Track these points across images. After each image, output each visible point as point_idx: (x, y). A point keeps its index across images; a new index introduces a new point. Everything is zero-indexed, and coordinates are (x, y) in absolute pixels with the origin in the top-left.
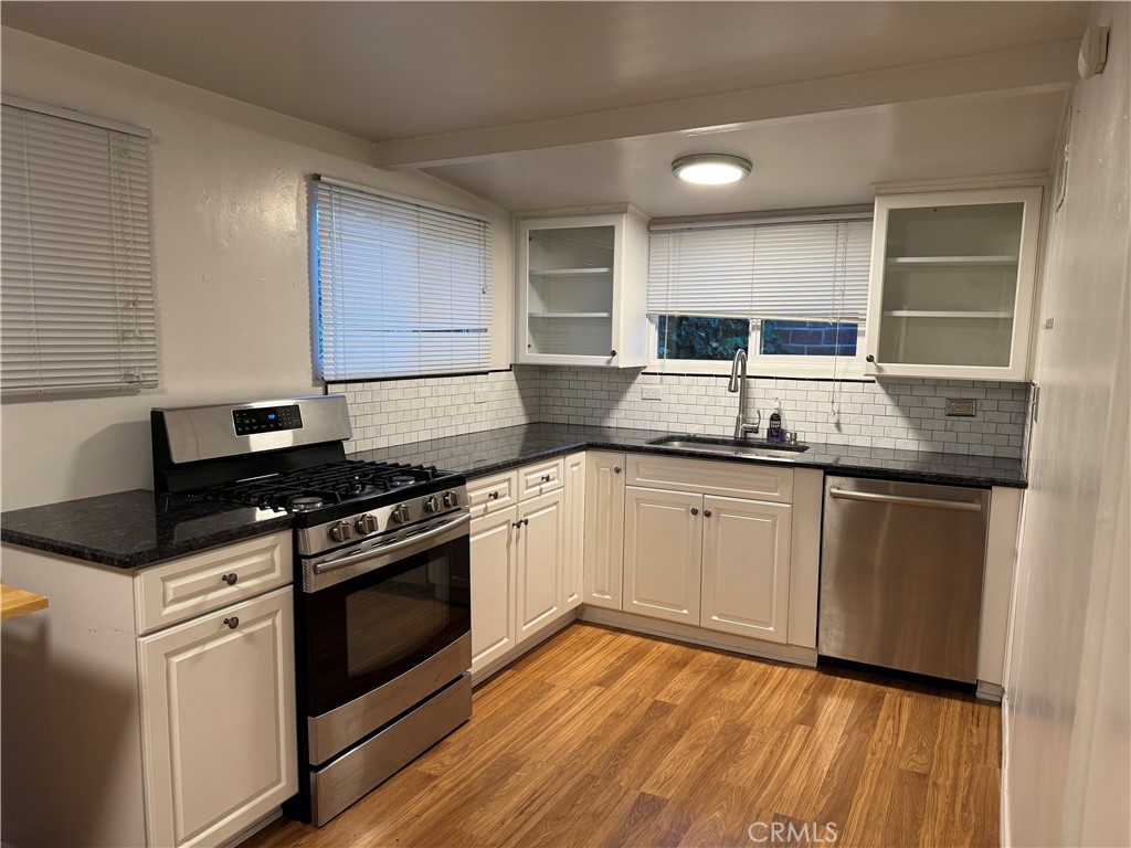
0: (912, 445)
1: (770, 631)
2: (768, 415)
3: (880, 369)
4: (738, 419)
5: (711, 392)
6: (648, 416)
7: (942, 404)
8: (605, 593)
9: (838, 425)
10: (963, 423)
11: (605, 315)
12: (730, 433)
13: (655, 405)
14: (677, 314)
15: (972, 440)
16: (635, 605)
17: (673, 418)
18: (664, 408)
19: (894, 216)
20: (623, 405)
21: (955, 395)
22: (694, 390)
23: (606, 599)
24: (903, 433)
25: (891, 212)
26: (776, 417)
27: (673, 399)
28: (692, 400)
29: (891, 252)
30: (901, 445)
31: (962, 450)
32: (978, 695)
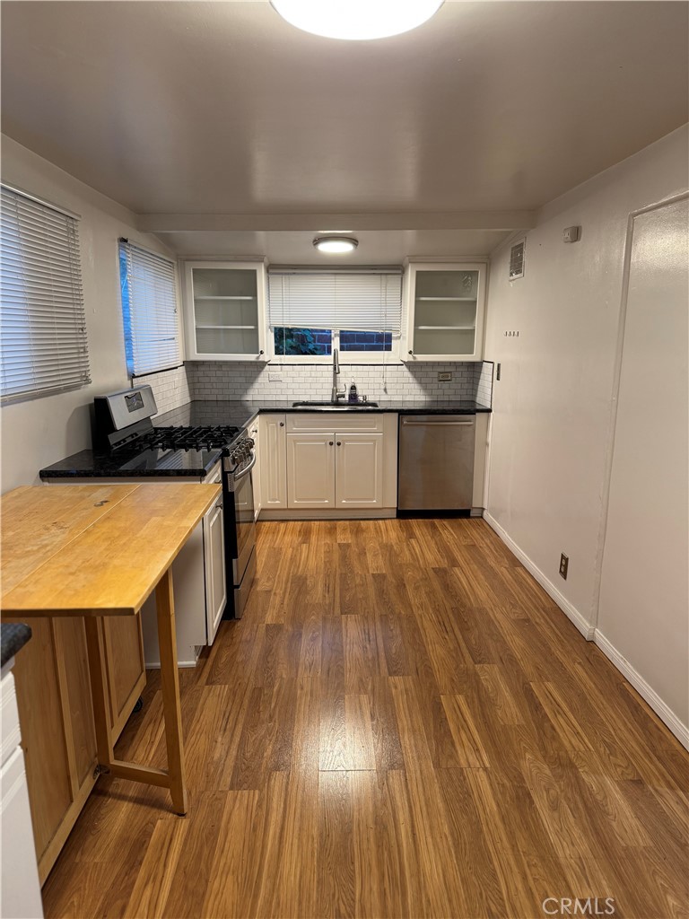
0: (423, 398)
1: (374, 503)
2: (348, 387)
3: (414, 358)
4: (333, 390)
5: (313, 375)
6: (274, 392)
7: (436, 375)
8: (276, 500)
9: (385, 390)
10: (446, 385)
11: (252, 327)
12: (328, 399)
13: (278, 385)
14: (290, 327)
15: (451, 393)
16: (296, 503)
17: (290, 392)
18: (284, 386)
19: (419, 274)
20: (256, 386)
21: (442, 370)
22: (303, 374)
23: (277, 503)
24: (418, 392)
25: (418, 273)
26: (353, 388)
27: (290, 380)
28: (302, 380)
29: (418, 294)
30: (417, 399)
31: (446, 398)
32: (471, 515)
